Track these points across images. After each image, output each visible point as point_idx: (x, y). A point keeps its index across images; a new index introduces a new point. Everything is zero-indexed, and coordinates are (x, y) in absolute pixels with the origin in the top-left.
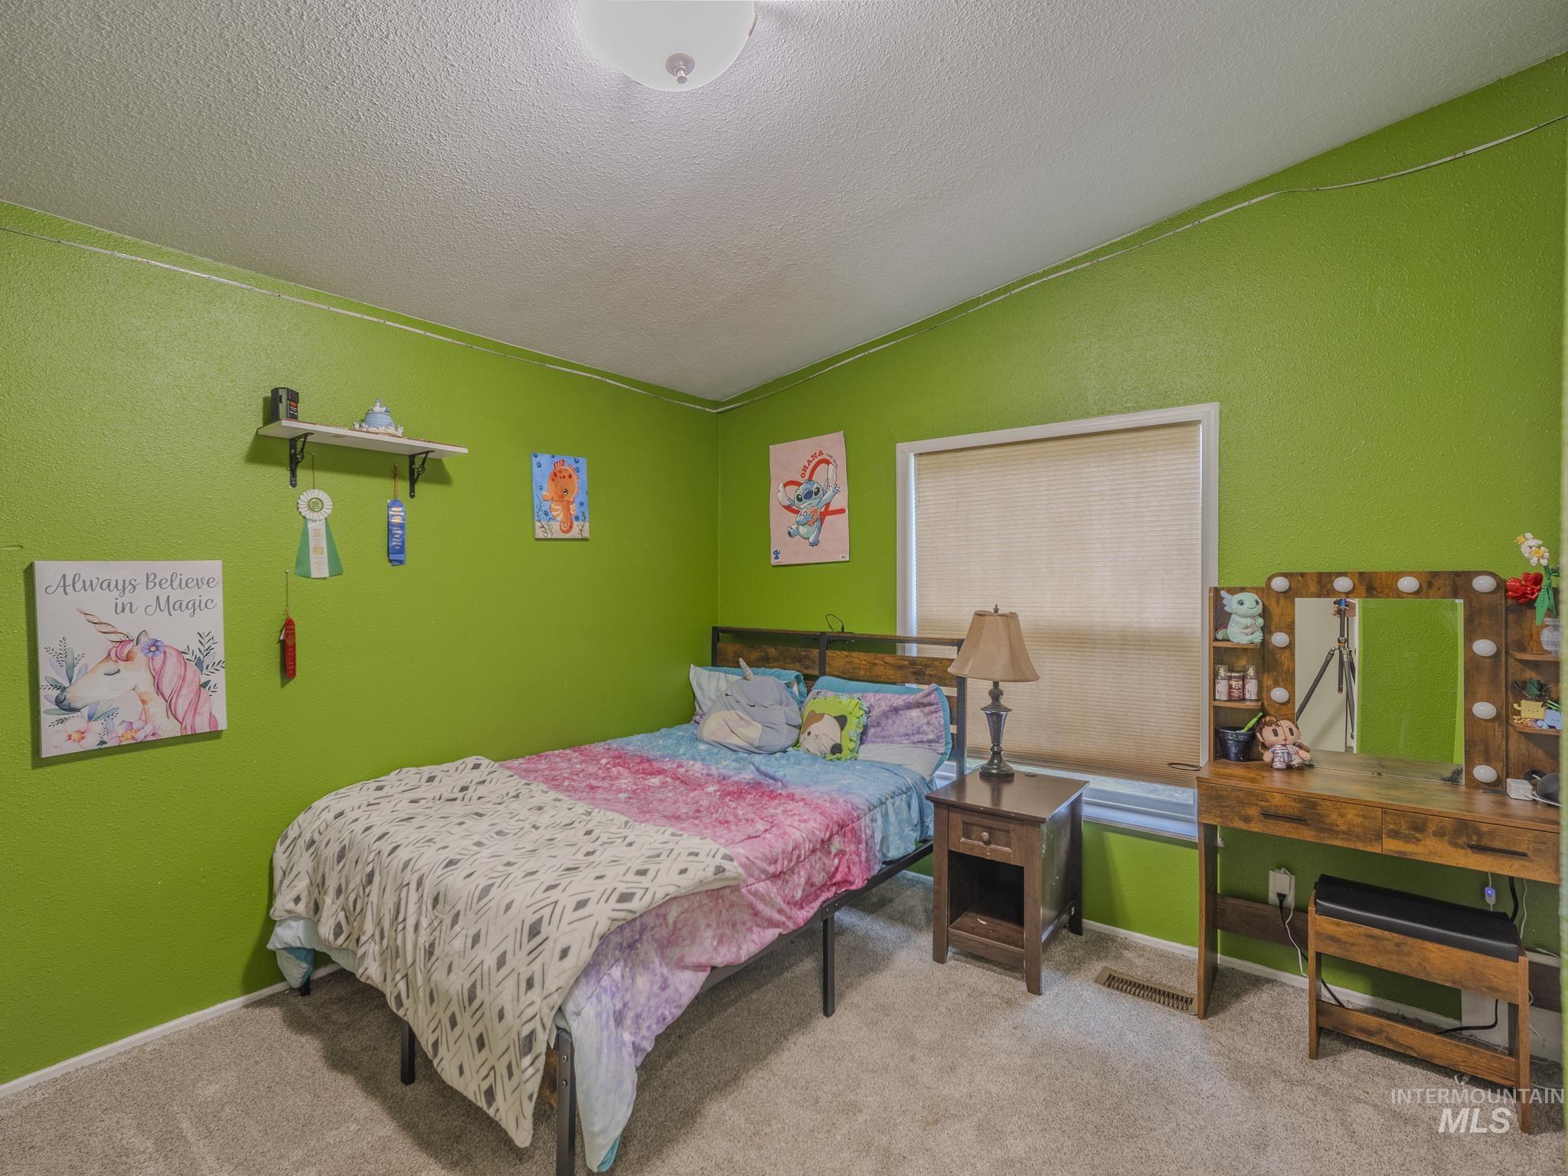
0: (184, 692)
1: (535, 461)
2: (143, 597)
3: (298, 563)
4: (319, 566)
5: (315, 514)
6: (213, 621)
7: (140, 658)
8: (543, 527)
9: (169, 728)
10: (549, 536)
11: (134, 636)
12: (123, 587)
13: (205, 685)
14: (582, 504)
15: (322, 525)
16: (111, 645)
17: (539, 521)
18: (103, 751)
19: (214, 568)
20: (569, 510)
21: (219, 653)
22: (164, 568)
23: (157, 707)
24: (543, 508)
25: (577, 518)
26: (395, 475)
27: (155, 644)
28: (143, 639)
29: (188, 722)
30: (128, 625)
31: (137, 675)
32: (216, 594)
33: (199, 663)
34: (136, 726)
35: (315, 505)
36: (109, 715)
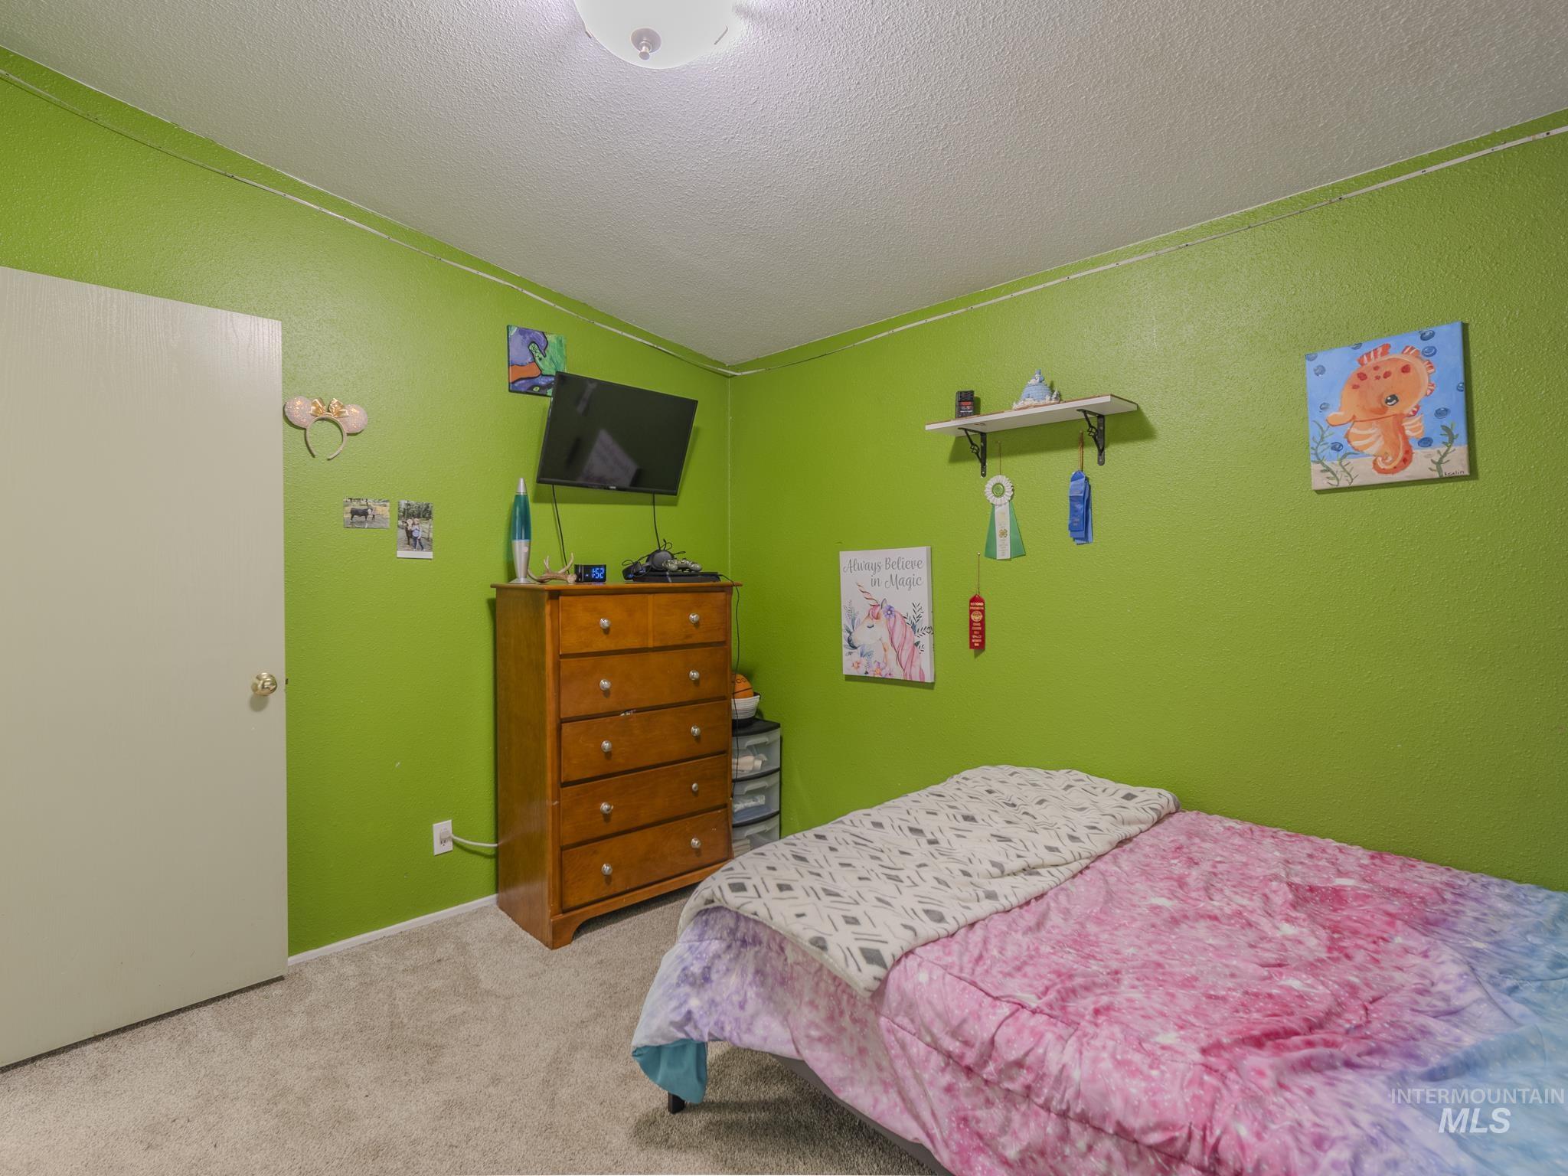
0: (905, 647)
1: (1311, 366)
2: (884, 575)
3: (987, 547)
4: (1003, 549)
5: (999, 499)
6: (921, 595)
7: (883, 617)
8: (1328, 470)
9: (898, 674)
10: (1344, 483)
11: (880, 603)
12: (876, 568)
13: (917, 644)
14: (1440, 413)
15: (1006, 508)
16: (870, 607)
17: (1320, 461)
18: (865, 679)
19: (920, 553)
20: (1402, 430)
21: (925, 621)
22: (894, 554)
23: (892, 655)
24: (1330, 440)
25: (1426, 442)
26: (1082, 444)
27: (890, 608)
28: (884, 605)
29: (908, 670)
30: (878, 594)
31: (881, 630)
32: (922, 573)
33: (913, 627)
34: (882, 666)
35: (998, 490)
36: (869, 655)
